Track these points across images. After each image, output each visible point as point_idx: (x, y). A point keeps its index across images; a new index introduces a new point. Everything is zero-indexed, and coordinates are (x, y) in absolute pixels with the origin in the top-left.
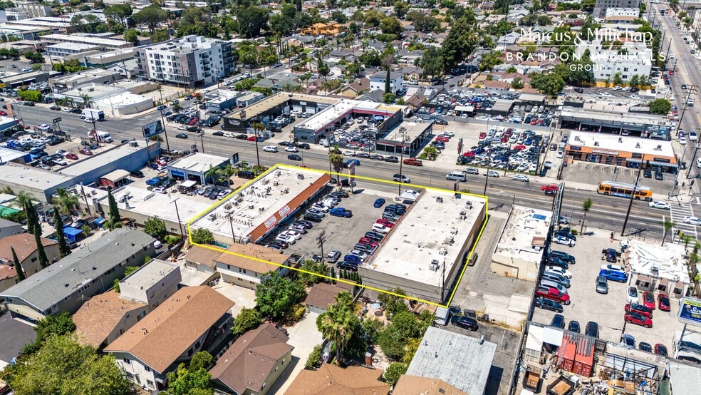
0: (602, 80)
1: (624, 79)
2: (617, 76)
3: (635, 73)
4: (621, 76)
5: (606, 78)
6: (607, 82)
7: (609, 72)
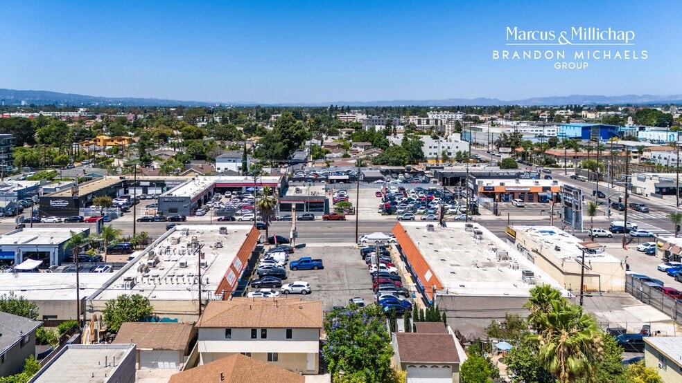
0: (432, 158)
1: (450, 156)
2: (443, 153)
3: (457, 150)
4: (446, 154)
5: (435, 156)
6: (437, 159)
7: (436, 150)
